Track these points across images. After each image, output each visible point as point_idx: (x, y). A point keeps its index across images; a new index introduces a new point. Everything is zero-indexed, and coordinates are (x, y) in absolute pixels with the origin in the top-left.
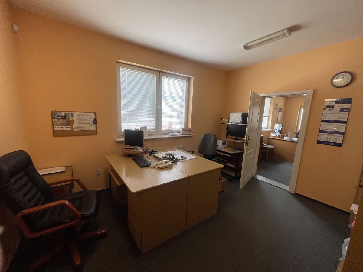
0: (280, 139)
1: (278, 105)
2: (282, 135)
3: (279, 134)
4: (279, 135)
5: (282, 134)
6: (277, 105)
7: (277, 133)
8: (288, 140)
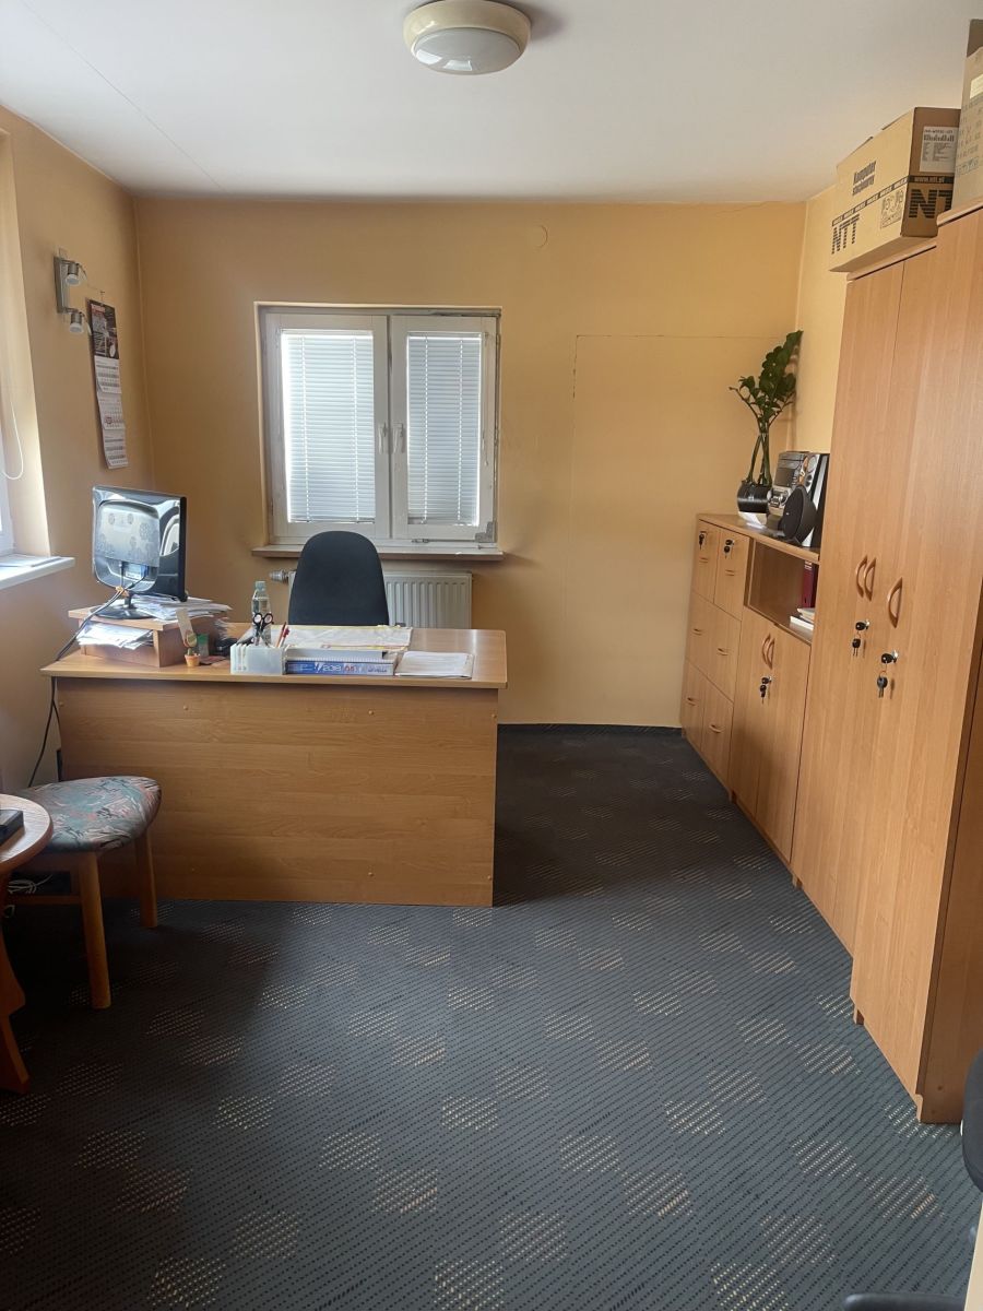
0: (190, 671)
1: (74, 268)
2: (199, 625)
3: (163, 614)
4: (168, 633)
5: (199, 606)
6: (60, 268)
7: (142, 606)
8: (278, 675)
